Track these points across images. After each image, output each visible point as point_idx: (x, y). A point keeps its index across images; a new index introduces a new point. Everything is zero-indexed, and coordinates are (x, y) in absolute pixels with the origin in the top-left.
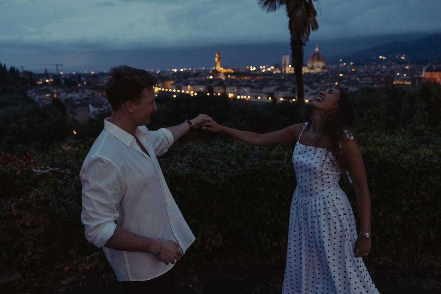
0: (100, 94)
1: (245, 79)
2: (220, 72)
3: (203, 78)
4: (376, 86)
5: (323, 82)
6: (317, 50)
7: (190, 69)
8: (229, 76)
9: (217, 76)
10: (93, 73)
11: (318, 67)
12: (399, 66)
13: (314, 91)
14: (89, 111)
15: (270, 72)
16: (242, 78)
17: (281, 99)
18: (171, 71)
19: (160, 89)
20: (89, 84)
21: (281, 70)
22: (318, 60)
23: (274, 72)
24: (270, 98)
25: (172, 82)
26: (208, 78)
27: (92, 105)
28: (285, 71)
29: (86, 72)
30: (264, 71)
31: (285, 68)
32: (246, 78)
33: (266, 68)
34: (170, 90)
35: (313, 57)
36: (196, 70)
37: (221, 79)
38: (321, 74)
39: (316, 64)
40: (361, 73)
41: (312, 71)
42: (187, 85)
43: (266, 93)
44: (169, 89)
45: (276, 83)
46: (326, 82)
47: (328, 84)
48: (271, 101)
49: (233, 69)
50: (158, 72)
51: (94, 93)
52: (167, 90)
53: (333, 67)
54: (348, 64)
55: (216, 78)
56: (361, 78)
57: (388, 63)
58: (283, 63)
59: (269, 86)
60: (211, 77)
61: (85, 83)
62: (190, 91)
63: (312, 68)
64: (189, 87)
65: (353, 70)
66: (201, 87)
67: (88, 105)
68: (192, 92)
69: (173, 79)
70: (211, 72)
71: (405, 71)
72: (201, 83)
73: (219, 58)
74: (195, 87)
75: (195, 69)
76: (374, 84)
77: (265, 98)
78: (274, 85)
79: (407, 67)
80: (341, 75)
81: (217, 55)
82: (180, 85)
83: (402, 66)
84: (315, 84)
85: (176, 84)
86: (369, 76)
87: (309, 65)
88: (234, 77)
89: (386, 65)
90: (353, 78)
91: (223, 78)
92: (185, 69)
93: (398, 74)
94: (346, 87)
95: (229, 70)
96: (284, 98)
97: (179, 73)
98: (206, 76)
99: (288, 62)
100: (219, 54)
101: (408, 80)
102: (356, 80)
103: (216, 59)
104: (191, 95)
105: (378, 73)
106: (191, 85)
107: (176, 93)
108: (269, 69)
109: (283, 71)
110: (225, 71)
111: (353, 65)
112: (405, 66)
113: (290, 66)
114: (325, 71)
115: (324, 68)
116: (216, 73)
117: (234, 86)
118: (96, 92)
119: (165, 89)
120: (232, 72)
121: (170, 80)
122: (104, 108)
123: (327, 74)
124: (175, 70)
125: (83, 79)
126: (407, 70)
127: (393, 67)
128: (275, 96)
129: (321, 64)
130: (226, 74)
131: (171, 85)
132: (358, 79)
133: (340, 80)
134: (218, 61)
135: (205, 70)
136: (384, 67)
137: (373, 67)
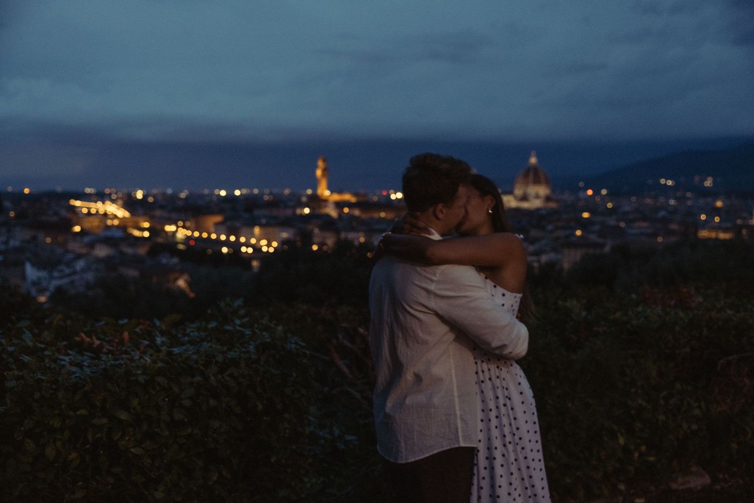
0: (48, 240)
1: (380, 218)
2: (326, 201)
3: (289, 212)
4: (660, 239)
5: (550, 227)
6: (533, 160)
7: (256, 191)
8: (346, 210)
9: (320, 207)
10: (27, 191)
11: (537, 196)
12: (701, 201)
14: (23, 277)
16: (376, 215)
18: (212, 194)
19: (189, 233)
20: (20, 216)
22: (537, 181)
25: (218, 219)
26: (298, 211)
27: (33, 265)
29: (10, 189)
32: (383, 215)
34: (214, 236)
35: (526, 174)
36: (271, 194)
37: (328, 216)
38: (544, 212)
39: (533, 190)
40: (627, 213)
41: (525, 205)
42: (252, 225)
44: (209, 234)
46: (556, 228)
47: (560, 233)
49: (355, 194)
50: (183, 195)
51: (34, 238)
52: (205, 235)
53: (567, 197)
54: (597, 192)
55: (317, 212)
56: (629, 222)
57: (679, 194)
60: (307, 211)
61: (12, 214)
62: (258, 240)
63: (524, 198)
64: (257, 230)
65: (610, 205)
66: (284, 232)
67: (23, 264)
68: (264, 242)
69: (220, 212)
70: (304, 199)
71: (716, 211)
72: (284, 223)
73: (325, 170)
74: (270, 230)
75: (267, 191)
76: (655, 235)
79: (719, 204)
80: (586, 215)
81: (320, 163)
82: (238, 224)
83: (709, 200)
84: (534, 233)
85: (229, 223)
86: (644, 219)
87: (518, 192)
88: (357, 212)
89: (676, 198)
90: (612, 222)
91: (333, 213)
92: (245, 191)
93: (703, 217)
94: (600, 240)
95: (347, 197)
97: (230, 198)
98: (294, 208)
100: (325, 161)
101: (725, 230)
102: (618, 227)
103: (319, 173)
104: (261, 249)
105: (662, 213)
106: (261, 226)
107: (227, 243)
110: (336, 197)
111: (607, 195)
112: (715, 201)
114: (553, 205)
115: (548, 199)
116: (316, 201)
117: (359, 231)
118: (41, 236)
119: (201, 234)
120: (353, 199)
121: (212, 213)
122: (61, 271)
123: (554, 212)
124: (223, 193)
125: (7, 204)
126: (719, 209)
127: (689, 203)
129: (543, 191)
130: (339, 205)
131: (217, 224)
132: (622, 225)
133: (584, 225)
134: (323, 175)
135: (292, 195)
136: (672, 202)
137: (649, 201)
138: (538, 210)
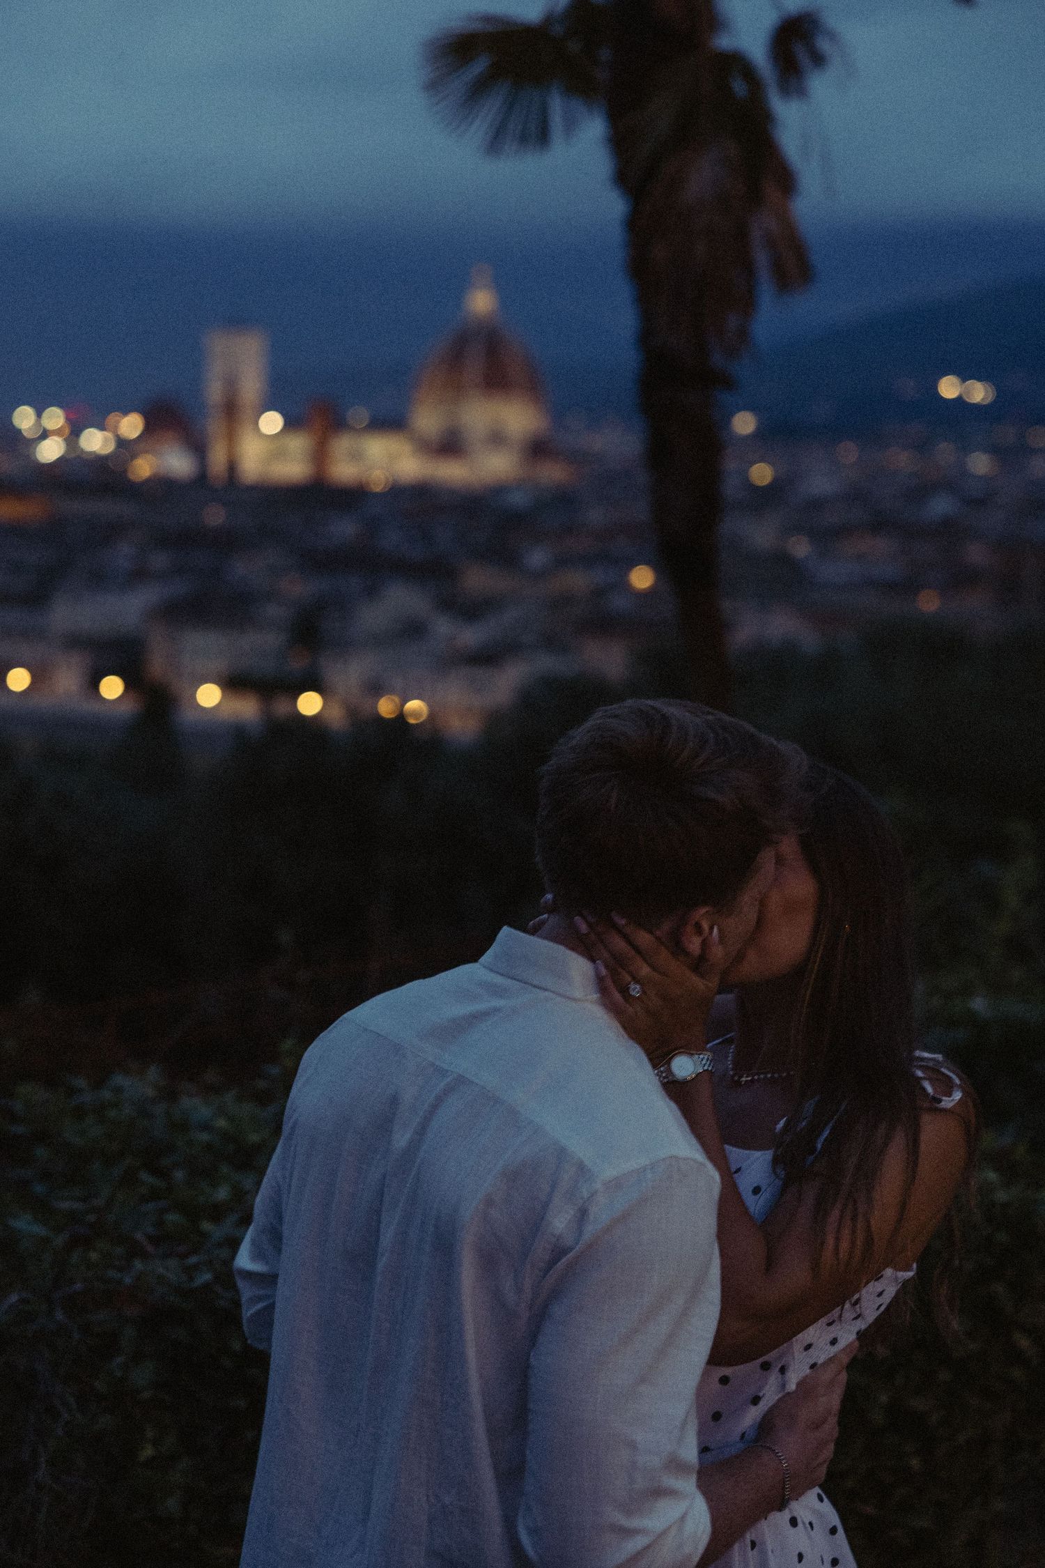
4: (929, 601)
5: (537, 557)
6: (482, 300)
11: (497, 439)
13: (471, 636)
15: (99, 463)
17: (209, 696)
21: (198, 448)
22: (497, 380)
23: (143, 468)
24: (112, 687)
28: (232, 467)
30: (50, 451)
31: (231, 437)
33: (74, 431)
35: (455, 357)
38: (518, 499)
39: (478, 414)
40: (816, 505)
41: (452, 472)
43: (75, 642)
45: (160, 560)
46: (562, 562)
47: (578, 581)
48: (129, 708)
56: (826, 537)
58: (214, 392)
59: (99, 580)
63: (451, 444)
76: (908, 587)
77: (67, 681)
78: (139, 575)
84: (478, 578)
86: (880, 524)
87: (428, 420)
89: (995, 451)
90: (764, 535)
96: (232, 684)
99: (251, 385)
102: (783, 559)
105: (941, 506)
108: (95, 442)
109: (218, 457)
113: (272, 422)
114: (553, 473)
115: (538, 449)
123: (563, 499)
128: (157, 665)
129: (518, 417)
132: (801, 548)
136: (980, 463)
137: (902, 460)
138: (498, 490)
